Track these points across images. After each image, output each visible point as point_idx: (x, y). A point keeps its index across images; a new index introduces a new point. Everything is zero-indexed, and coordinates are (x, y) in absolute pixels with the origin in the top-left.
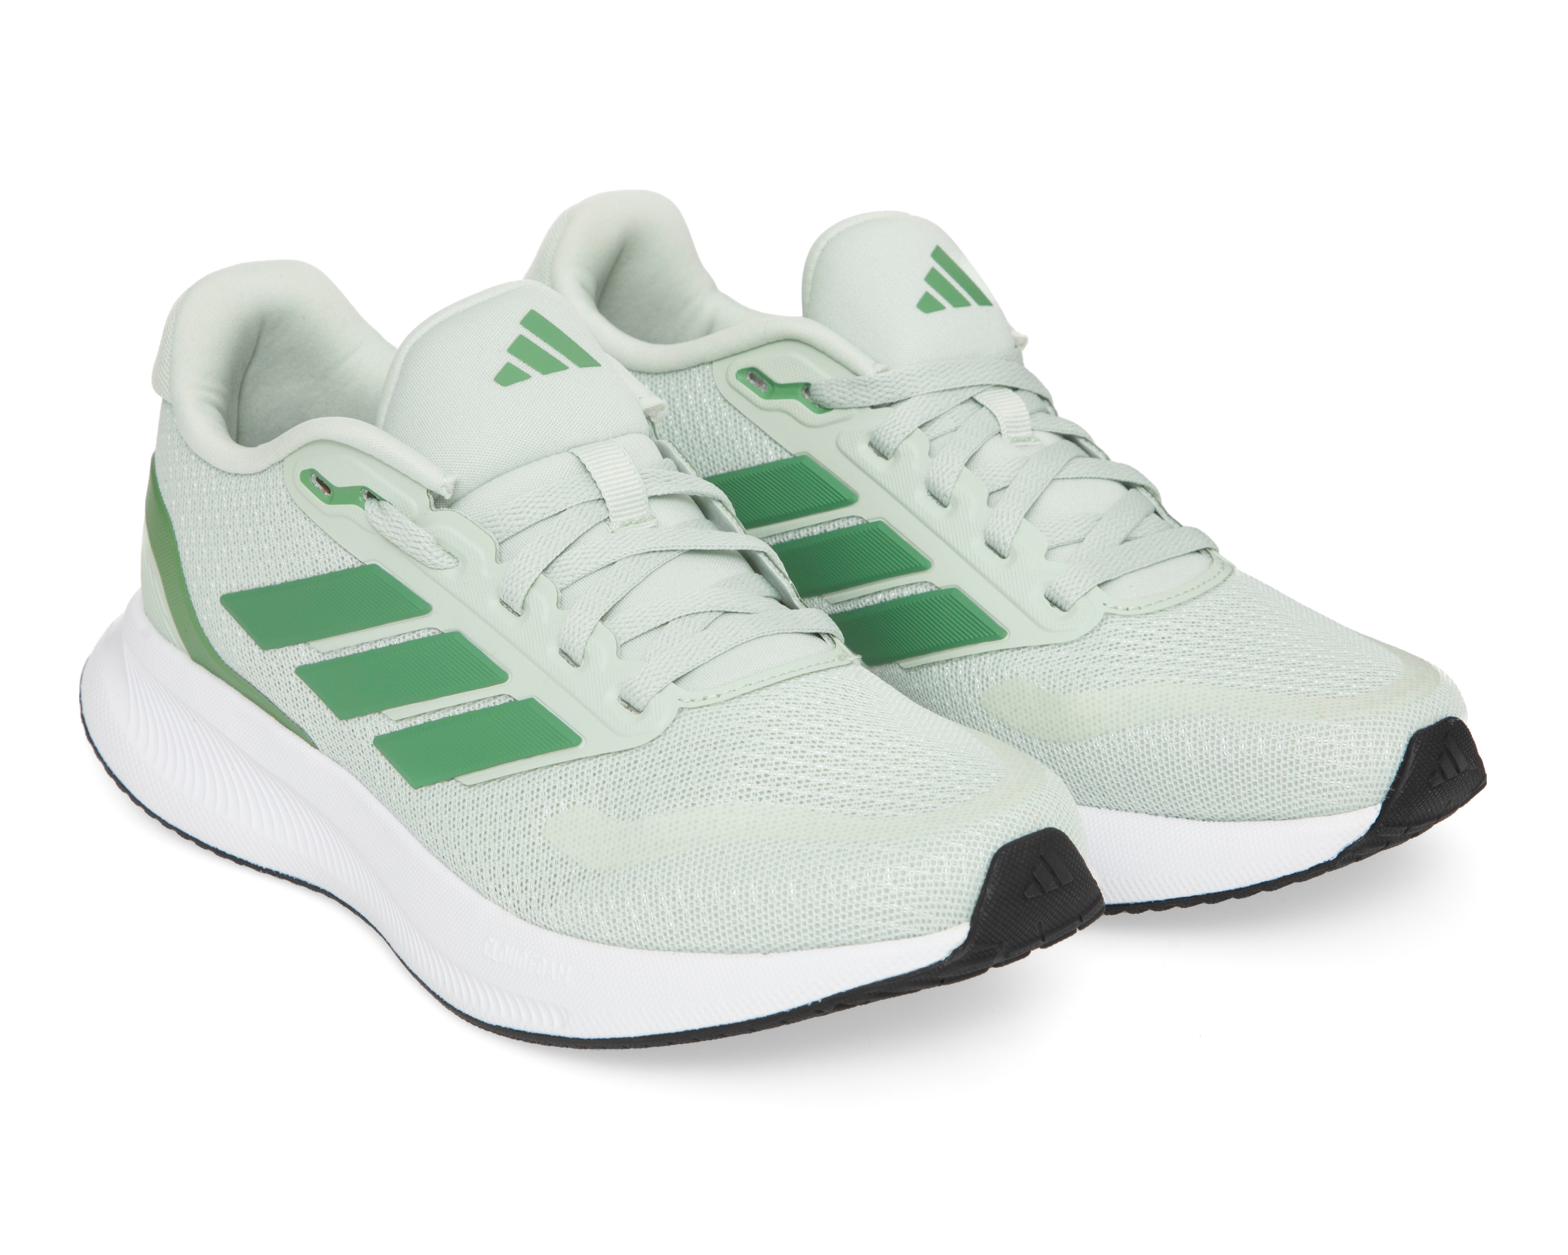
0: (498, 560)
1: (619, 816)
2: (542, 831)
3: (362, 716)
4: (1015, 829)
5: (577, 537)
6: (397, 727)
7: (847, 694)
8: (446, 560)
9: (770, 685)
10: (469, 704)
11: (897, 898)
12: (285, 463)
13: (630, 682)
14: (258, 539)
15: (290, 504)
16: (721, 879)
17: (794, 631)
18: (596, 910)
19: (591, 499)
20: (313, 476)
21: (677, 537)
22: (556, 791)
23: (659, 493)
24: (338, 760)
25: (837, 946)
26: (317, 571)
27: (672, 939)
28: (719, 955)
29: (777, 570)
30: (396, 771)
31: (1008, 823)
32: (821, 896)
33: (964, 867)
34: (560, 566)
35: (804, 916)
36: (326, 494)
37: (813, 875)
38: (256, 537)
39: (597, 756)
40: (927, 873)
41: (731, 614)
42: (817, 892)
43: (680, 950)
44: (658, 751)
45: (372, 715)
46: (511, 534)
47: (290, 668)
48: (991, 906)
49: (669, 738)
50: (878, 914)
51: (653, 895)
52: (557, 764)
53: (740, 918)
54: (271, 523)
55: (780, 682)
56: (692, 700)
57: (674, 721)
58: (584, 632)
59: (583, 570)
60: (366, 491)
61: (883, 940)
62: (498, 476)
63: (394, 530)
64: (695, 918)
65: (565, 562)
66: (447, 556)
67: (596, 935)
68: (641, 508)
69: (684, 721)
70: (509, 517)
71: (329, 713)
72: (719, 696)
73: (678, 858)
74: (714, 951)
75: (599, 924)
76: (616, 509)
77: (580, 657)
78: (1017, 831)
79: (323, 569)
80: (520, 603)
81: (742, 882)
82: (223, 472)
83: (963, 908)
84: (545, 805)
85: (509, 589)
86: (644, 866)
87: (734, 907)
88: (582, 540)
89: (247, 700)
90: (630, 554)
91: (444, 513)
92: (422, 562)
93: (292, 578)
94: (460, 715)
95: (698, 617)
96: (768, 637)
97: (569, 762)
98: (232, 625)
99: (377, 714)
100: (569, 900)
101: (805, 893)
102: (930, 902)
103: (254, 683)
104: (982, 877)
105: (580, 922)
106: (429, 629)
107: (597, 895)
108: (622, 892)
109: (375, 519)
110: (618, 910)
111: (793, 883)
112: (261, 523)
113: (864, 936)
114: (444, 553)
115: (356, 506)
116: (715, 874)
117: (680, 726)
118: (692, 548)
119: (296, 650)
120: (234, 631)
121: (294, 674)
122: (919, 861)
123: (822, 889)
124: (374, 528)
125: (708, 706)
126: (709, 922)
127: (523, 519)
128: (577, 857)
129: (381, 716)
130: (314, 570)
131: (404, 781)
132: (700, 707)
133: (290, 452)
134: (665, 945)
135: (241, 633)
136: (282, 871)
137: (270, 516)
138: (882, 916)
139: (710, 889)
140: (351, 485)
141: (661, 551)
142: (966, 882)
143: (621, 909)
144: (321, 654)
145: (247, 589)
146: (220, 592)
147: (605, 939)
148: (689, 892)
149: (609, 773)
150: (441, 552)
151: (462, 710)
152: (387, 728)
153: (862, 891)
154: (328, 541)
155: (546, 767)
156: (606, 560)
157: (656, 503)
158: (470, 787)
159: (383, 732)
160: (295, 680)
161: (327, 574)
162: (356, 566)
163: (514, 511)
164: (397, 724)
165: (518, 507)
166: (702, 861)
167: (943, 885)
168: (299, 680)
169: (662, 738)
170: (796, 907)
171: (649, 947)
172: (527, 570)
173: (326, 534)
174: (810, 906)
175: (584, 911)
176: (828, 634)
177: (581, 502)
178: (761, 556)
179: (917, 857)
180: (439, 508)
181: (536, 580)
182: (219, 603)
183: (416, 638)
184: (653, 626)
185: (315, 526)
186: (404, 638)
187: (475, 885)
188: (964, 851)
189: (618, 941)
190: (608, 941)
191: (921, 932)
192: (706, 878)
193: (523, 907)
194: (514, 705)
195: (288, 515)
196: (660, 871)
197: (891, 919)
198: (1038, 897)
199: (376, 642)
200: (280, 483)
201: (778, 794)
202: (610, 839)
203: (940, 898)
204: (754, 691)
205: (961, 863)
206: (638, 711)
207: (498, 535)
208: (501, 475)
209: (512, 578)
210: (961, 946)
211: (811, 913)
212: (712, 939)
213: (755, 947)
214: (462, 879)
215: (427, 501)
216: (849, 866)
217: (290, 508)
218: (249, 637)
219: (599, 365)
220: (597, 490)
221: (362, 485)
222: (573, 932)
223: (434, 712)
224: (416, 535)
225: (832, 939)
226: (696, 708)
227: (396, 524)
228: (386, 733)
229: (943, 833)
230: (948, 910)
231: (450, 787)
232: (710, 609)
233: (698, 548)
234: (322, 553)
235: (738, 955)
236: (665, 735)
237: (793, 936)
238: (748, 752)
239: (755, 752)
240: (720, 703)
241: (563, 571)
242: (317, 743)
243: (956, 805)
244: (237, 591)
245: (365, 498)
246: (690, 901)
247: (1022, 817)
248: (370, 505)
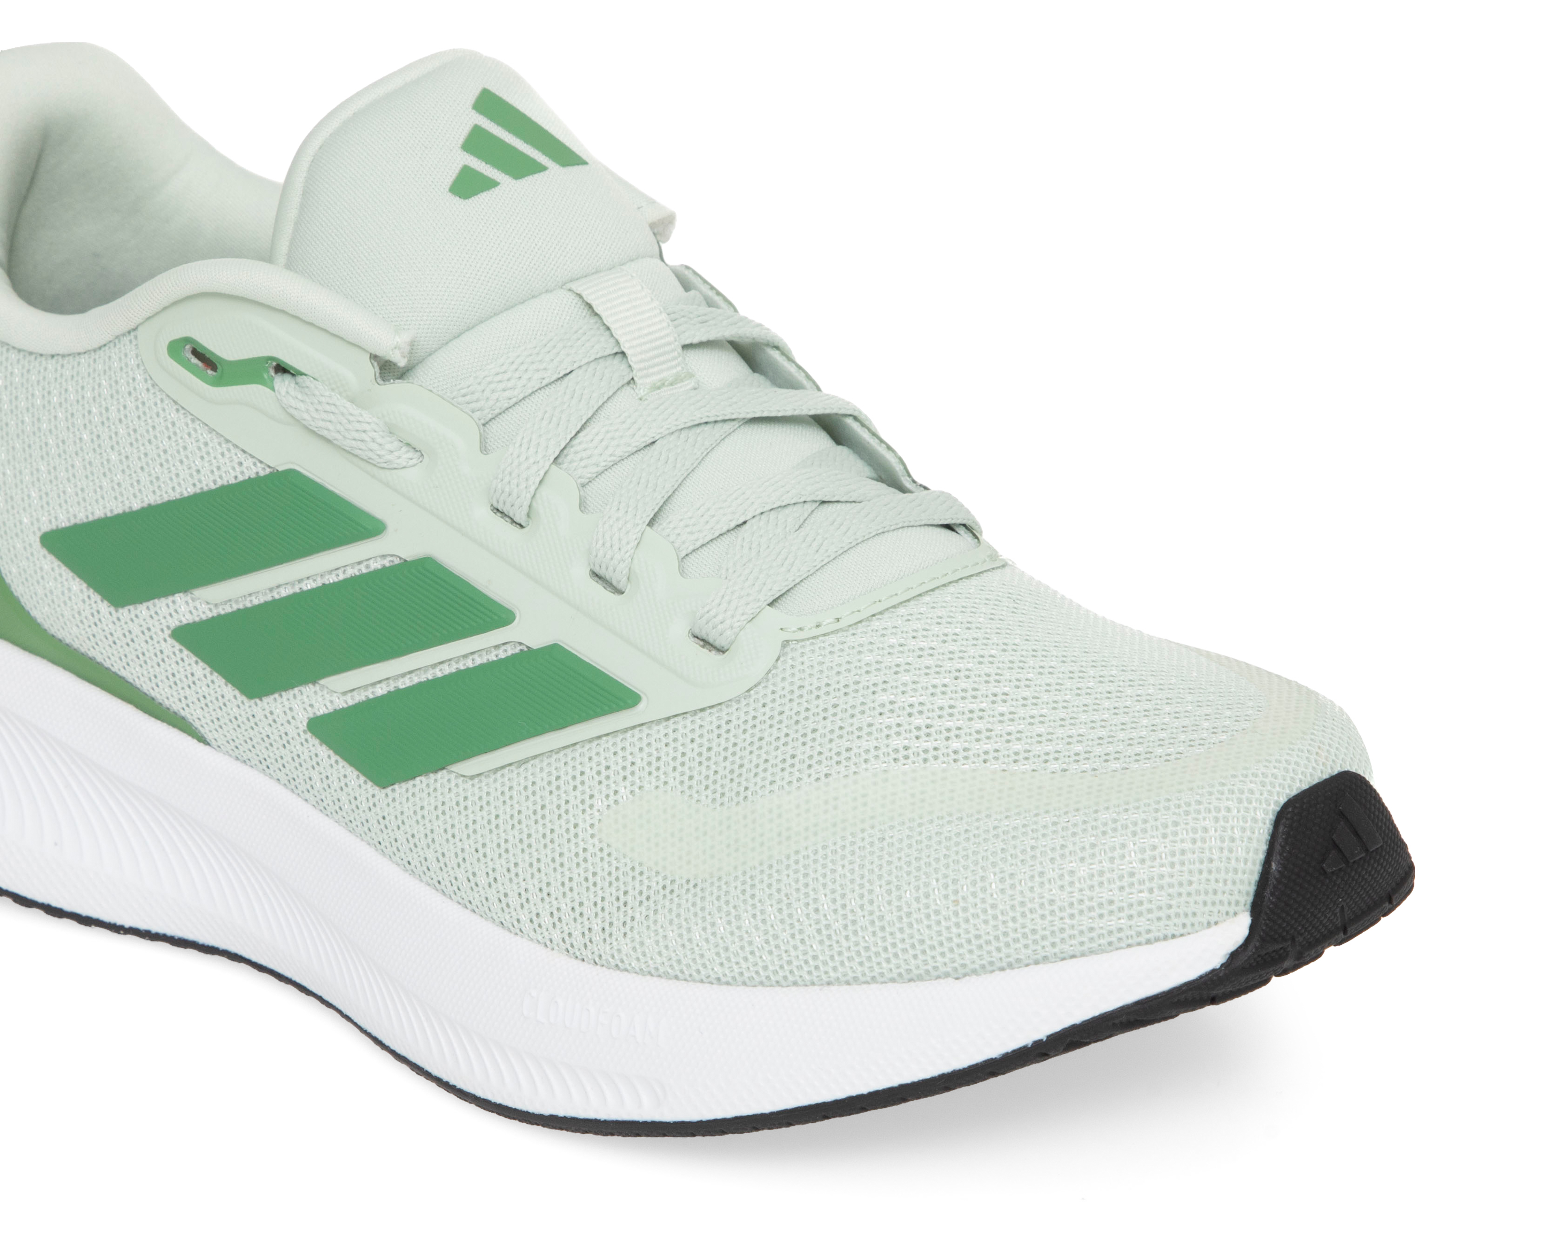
0: (483, 449)
1: (714, 800)
2: (595, 831)
3: (286, 690)
4: (1300, 776)
5: (595, 409)
6: (346, 702)
7: (1016, 605)
8: (405, 455)
9: (908, 601)
10: (458, 659)
11: (1147, 884)
12: (139, 332)
13: (706, 609)
14: (99, 446)
15: (152, 391)
16: (886, 877)
17: (923, 523)
18: (696, 936)
19: (606, 353)
20: (188, 347)
21: (734, 400)
22: (611, 772)
23: (696, 340)
24: (245, 758)
25: (1063, 959)
26: (199, 486)
27: (817, 968)
28: (890, 985)
29: (877, 440)
30: (347, 765)
31: (1290, 768)
32: (1037, 890)
33: (1237, 834)
34: (576, 453)
35: (1014, 919)
36: (210, 372)
37: (1022, 861)
38: (96, 443)
39: (668, 719)
40: (1188, 845)
41: (831, 505)
42: (1030, 884)
43: (829, 984)
44: (760, 705)
45: (302, 688)
46: (497, 411)
47: (162, 630)
48: (1280, 887)
49: (774, 685)
50: (1121, 909)
51: (784, 908)
52: (607, 735)
53: (919, 930)
54: (120, 421)
55: (920, 595)
56: (801, 629)
57: (777, 660)
58: (628, 543)
59: (611, 455)
60: (274, 364)
61: (1129, 946)
62: (469, 329)
63: (324, 416)
64: (851, 935)
65: (583, 446)
66: (404, 449)
67: (698, 971)
68: (674, 363)
69: (792, 659)
70: (493, 386)
71: (229, 691)
72: (838, 620)
73: (816, 852)
74: (882, 980)
75: (702, 956)
76: (642, 365)
77: (625, 579)
78: (1303, 778)
79: (208, 482)
80: (525, 509)
81: (917, 878)
82: (31, 353)
83: (1239, 892)
84: (596, 794)
85: (507, 489)
86: (765, 867)
87: (909, 914)
88: (602, 413)
89: (87, 684)
90: (674, 429)
91: (396, 387)
92: (367, 461)
93: (158, 499)
94: (445, 677)
95: (787, 511)
96: (891, 534)
97: (625, 730)
98: (61, 575)
99: (311, 686)
100: (652, 925)
101: (1013, 886)
102: (1195, 886)
103: (99, 659)
104: (1264, 847)
105: (673, 955)
106: (383, 556)
107: (696, 915)
108: (735, 907)
109: (293, 403)
110: (732, 933)
111: (995, 874)
112: (103, 423)
113: (1102, 941)
114: (401, 444)
115: (260, 387)
116: (876, 870)
117: (788, 666)
118: (757, 415)
119: (171, 604)
120: (66, 583)
121: (168, 639)
122: (1174, 829)
123: (1037, 879)
124: (292, 416)
125: (824, 635)
126: (873, 939)
127: (513, 388)
128: (656, 864)
129: (317, 687)
130: (194, 485)
131: (362, 778)
132: (813, 638)
133: (148, 315)
134: (807, 977)
135: (77, 585)
136: (155, 928)
137: (119, 410)
138: (1127, 912)
139: (871, 892)
140: (251, 356)
141: (716, 422)
142: (1241, 853)
143: (736, 931)
144: (212, 606)
145: (85, 520)
146: (39, 529)
147: (713, 976)
148: (838, 898)
149: (689, 740)
150: (396, 444)
151: (447, 670)
152: (328, 704)
153: (1096, 878)
154: (216, 440)
155: (590, 741)
156: (643, 440)
157: (692, 354)
158: (472, 778)
159: (322, 711)
160: (172, 647)
161: (217, 489)
162: (262, 474)
163: (499, 378)
164: (344, 698)
165: (505, 372)
166: (853, 853)
167: (1211, 861)
168: (178, 646)
169: (763, 685)
170: (1001, 907)
171: (783, 982)
172: (531, 460)
173: (211, 430)
174: (1022, 904)
175: (678, 939)
176: (964, 525)
177: (592, 358)
178: (849, 421)
179: (1170, 824)
180: (389, 380)
181: (546, 473)
182: (37, 544)
183: (364, 571)
184: (725, 529)
185: (193, 421)
186: (344, 572)
187: (495, 917)
188: (1236, 811)
189: (734, 978)
190: (718, 979)
191: (1182, 931)
192: (862, 877)
193: (578, 941)
194: (527, 655)
195: (149, 408)
196: (791, 873)
197: (1140, 914)
198: (1340, 870)
199: (300, 581)
200: (133, 362)
201: (950, 751)
202: (705, 833)
203: (1208, 880)
204: (887, 609)
205: (1232, 828)
206: (721, 651)
207: (478, 414)
208: (473, 327)
209: (510, 474)
210: (1241, 947)
211: (1023, 915)
212: (879, 964)
213: (943, 969)
214: (474, 911)
215: (370, 370)
216: (1074, 844)
217: (151, 396)
218: (91, 591)
219: (585, 163)
220: (612, 340)
221: (270, 354)
222: (661, 970)
223: (403, 675)
224: (359, 422)
225: (1056, 950)
226: (808, 639)
227: (328, 408)
228: (326, 712)
229: (1203, 787)
230: (1219, 897)
231: (440, 782)
232: (802, 500)
233: (765, 414)
234: (207, 458)
235: (919, 983)
236: (768, 681)
237: (999, 950)
238: (896, 695)
239: (907, 695)
240: (841, 630)
241: (581, 460)
242: (209, 737)
243: (1210, 748)
244: (68, 524)
245: (272, 373)
246: (841, 912)
247: (1307, 758)
248: (282, 383)
